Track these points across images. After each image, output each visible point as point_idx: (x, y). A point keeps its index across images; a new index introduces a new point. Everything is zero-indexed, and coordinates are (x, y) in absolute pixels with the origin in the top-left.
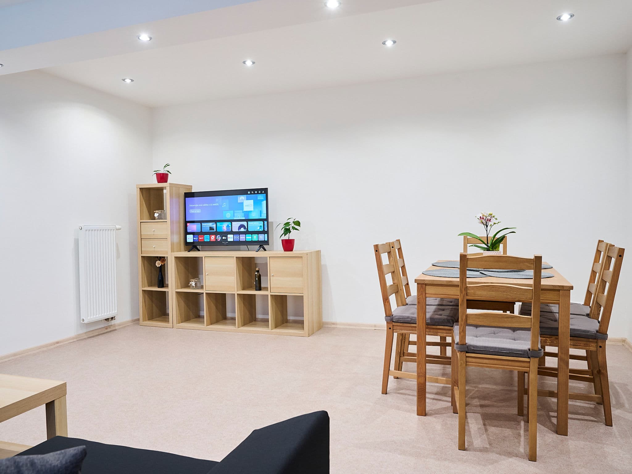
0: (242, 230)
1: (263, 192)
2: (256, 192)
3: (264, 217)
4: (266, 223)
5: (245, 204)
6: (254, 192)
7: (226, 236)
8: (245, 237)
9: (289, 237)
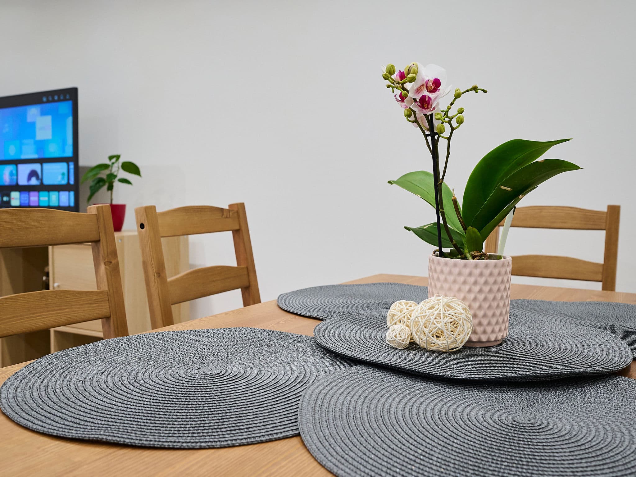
0: (34, 181)
1: (68, 97)
2: (56, 98)
3: (69, 153)
4: (72, 166)
5: (38, 126)
6: (53, 98)
7: (9, 196)
8: (39, 197)
9: (112, 200)
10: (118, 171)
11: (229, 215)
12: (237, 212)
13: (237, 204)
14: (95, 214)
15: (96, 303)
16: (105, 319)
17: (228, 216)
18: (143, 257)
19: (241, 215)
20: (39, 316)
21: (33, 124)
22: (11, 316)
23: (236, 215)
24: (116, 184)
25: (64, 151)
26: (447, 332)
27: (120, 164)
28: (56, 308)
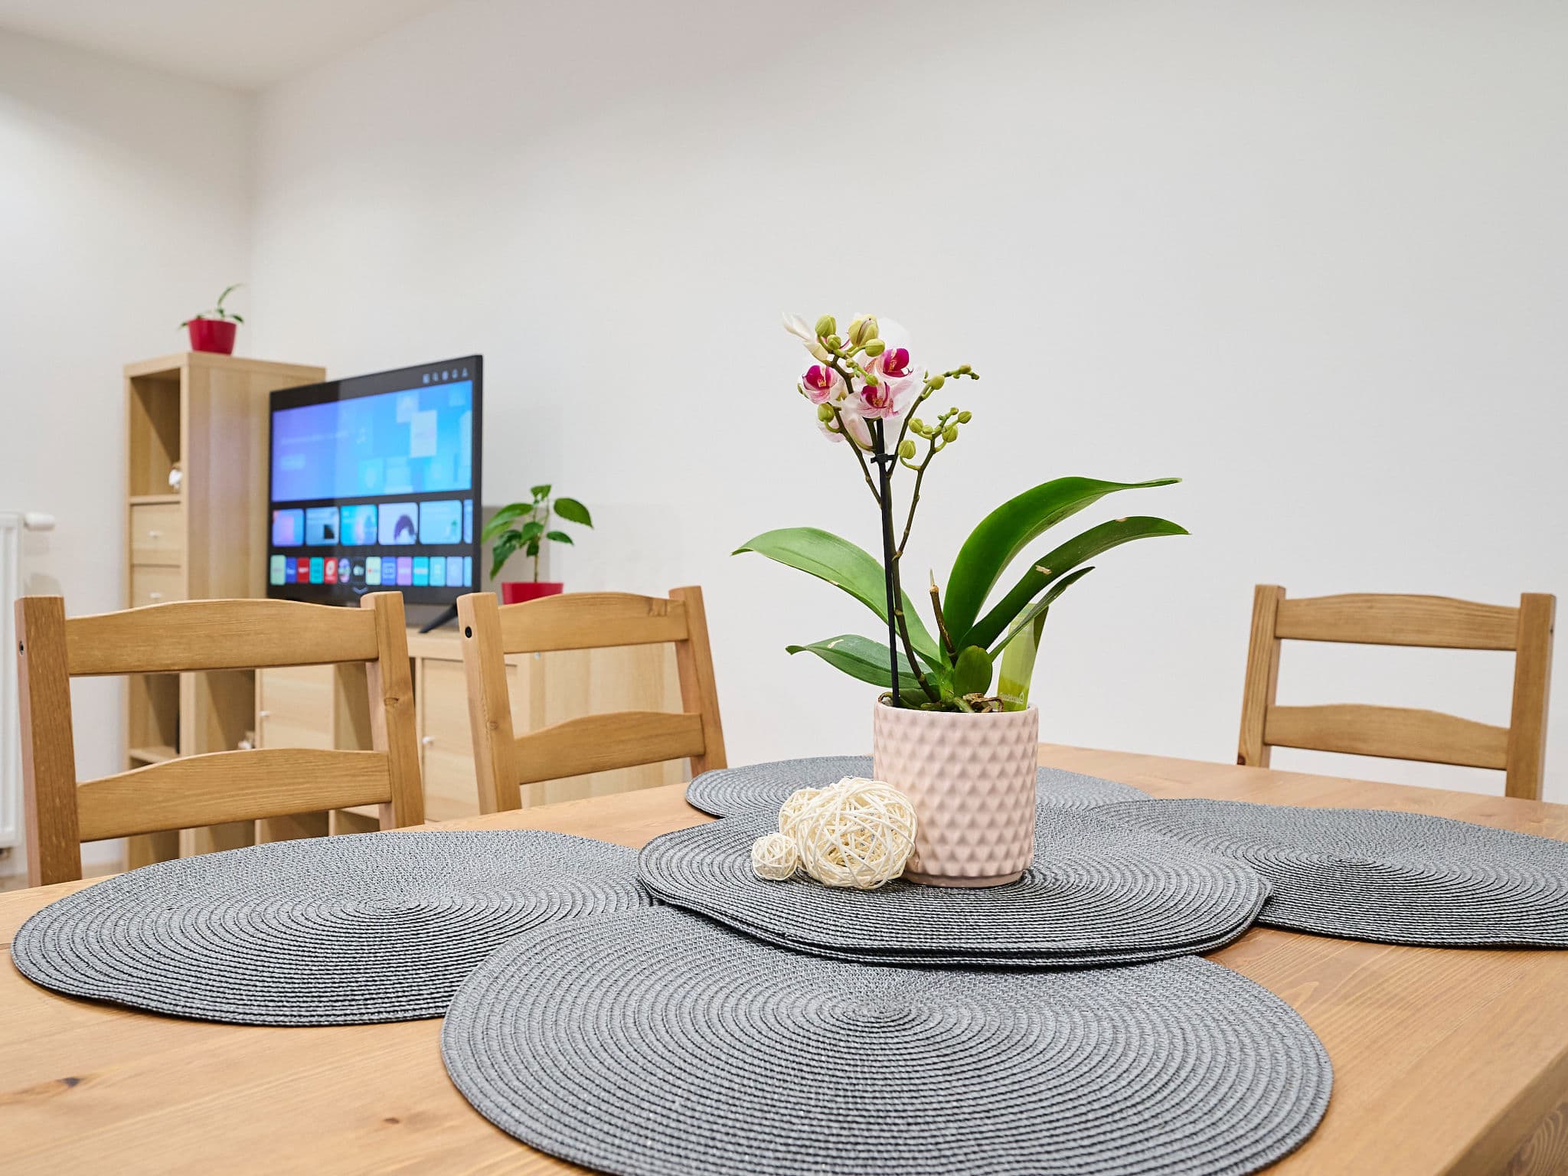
0: (405, 538)
1: (465, 373)
2: (446, 376)
3: (465, 484)
4: (469, 506)
5: (414, 430)
6: (440, 377)
7: (363, 565)
8: (412, 568)
9: (536, 575)
10: (547, 517)
11: (666, 611)
12: (684, 604)
13: (684, 589)
14: (371, 611)
15: (363, 775)
16: (383, 805)
17: (663, 613)
18: (470, 690)
19: (692, 610)
20: (252, 794)
21: (406, 426)
22: (199, 791)
23: (680, 610)
24: (544, 543)
25: (456, 479)
26: (847, 850)
27: (552, 504)
28: (287, 781)
